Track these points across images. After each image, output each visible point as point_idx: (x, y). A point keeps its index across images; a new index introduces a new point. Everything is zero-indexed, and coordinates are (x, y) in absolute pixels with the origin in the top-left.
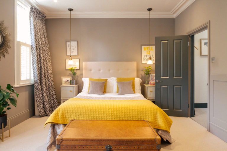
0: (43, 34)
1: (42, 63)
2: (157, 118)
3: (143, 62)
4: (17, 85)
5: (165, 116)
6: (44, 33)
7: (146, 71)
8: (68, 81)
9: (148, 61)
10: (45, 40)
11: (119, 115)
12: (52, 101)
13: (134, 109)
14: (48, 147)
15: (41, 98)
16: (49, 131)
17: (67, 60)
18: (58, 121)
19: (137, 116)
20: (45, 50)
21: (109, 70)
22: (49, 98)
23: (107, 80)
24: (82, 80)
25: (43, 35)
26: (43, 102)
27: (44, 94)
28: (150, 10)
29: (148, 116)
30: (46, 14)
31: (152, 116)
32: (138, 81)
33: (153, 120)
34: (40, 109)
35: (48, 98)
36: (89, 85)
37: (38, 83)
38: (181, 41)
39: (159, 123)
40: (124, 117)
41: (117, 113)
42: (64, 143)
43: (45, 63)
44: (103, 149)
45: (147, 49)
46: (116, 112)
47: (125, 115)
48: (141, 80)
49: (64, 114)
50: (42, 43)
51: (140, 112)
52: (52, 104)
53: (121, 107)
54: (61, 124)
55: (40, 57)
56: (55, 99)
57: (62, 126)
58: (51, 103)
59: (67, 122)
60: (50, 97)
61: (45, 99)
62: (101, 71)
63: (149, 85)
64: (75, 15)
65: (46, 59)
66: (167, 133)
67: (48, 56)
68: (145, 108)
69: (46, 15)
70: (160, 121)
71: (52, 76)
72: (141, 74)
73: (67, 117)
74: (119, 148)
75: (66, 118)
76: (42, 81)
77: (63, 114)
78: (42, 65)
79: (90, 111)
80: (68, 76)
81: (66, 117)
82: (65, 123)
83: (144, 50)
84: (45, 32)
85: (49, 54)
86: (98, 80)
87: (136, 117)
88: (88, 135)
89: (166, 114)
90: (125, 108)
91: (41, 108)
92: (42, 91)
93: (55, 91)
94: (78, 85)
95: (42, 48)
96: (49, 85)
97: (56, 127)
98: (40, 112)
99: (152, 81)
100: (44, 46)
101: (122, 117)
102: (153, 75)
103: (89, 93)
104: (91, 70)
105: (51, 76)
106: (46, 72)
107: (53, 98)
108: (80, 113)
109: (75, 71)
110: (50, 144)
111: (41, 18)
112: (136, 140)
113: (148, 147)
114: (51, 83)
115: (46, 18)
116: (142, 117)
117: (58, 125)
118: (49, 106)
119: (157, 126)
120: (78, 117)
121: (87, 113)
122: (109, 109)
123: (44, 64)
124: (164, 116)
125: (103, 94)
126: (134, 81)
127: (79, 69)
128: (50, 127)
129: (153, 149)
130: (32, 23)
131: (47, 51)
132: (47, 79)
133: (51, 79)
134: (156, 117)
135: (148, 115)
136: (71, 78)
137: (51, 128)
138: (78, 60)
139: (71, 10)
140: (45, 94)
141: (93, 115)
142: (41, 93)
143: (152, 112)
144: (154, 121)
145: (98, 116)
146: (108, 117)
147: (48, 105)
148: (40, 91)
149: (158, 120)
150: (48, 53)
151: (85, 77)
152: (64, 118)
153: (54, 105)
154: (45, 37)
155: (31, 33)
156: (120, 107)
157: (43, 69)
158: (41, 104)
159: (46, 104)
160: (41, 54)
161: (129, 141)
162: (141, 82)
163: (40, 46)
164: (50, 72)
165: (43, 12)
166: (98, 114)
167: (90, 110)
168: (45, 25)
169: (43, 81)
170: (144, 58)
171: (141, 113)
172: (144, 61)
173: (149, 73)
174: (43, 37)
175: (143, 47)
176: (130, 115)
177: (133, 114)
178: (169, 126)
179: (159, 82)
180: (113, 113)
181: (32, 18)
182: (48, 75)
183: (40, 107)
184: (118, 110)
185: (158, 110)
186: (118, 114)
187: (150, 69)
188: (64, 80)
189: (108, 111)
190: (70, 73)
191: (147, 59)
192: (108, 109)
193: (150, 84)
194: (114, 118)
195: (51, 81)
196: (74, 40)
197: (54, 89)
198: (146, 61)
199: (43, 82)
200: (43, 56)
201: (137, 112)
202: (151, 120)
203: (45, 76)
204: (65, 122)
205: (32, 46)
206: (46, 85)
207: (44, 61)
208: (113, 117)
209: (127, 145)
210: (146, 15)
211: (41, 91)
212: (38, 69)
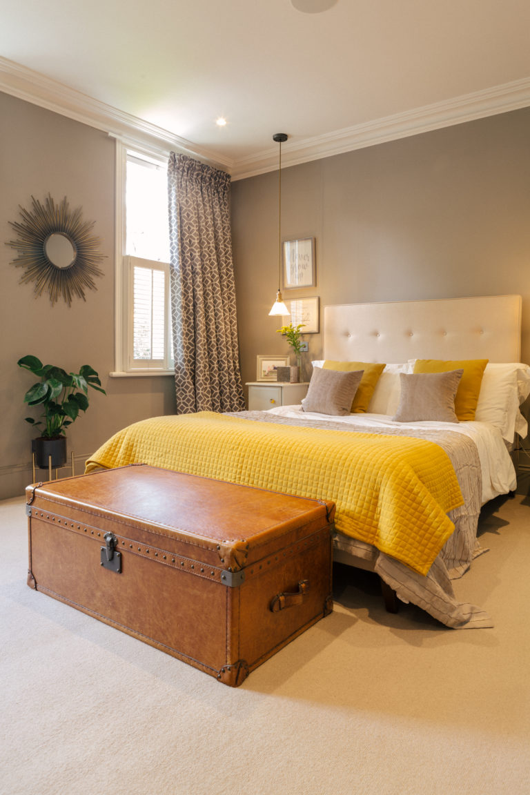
2: (380, 502)
4: (123, 371)
18: (114, 461)
21: (409, 334)
23: (384, 367)
30: (228, 167)
37: (183, 369)
42: (38, 504)
44: (102, 539)
46: (253, 458)
49: (132, 446)
55: (194, 297)
62: (381, 337)
74: (132, 550)
79: (189, 447)
92: (194, 393)
96: (221, 378)
103: (303, 410)
104: (347, 334)
106: (213, 339)
108: (165, 449)
111: (210, 183)
113: (199, 568)
120: (159, 459)
126: (479, 375)
127: (319, 333)
129: (212, 578)
130: (173, 201)
136: (288, 358)
138: (316, 302)
139: (281, 138)
141: (194, 459)
142: (193, 400)
144: (364, 512)
148: (189, 394)
152: (131, 458)
155: (171, 231)
161: (153, 534)
163: (196, 265)
165: (218, 163)
166: (204, 457)
181: (174, 188)
188: (267, 365)
205: (172, 265)
208: (240, 473)
209: (149, 543)
212: (189, 330)
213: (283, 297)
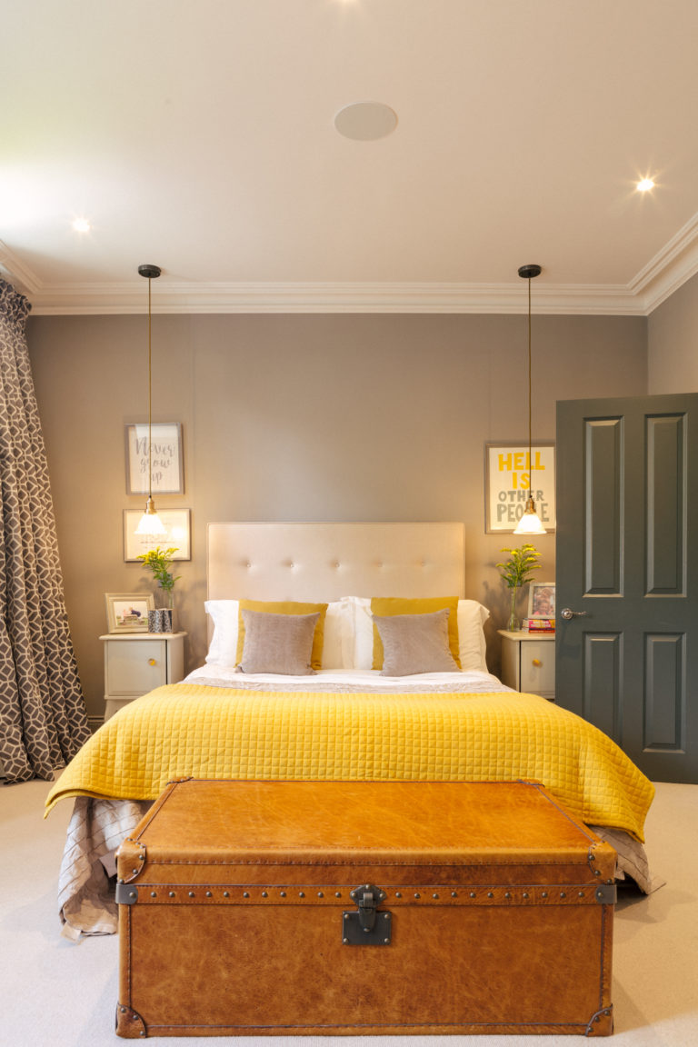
0: (18, 388)
1: (13, 523)
2: (581, 771)
3: (495, 526)
5: (619, 764)
6: (22, 383)
7: (512, 565)
8: (139, 614)
9: (519, 519)
10: (27, 416)
11: (399, 757)
12: (59, 709)
13: (472, 731)
14: (67, 905)
15: (9, 693)
16: (69, 831)
17: (130, 517)
18: (112, 782)
19: (487, 765)
20: (27, 466)
21: (335, 564)
22: (46, 694)
23: (324, 607)
24: (203, 608)
25: (19, 393)
26: (22, 713)
27: (24, 673)
28: (530, 272)
29: (538, 764)
30: (29, 291)
31: (556, 761)
32: (471, 615)
33: (564, 780)
34: (7, 743)
35: (42, 694)
36: (242, 630)
38: (682, 420)
39: (593, 796)
40: (422, 766)
41: (392, 748)
42: (155, 876)
43: (28, 527)
44: (344, 901)
45: (517, 461)
46: (388, 743)
47: (430, 759)
48: (487, 611)
49: (137, 752)
50: (13, 431)
51: (500, 745)
52: (63, 722)
53: (407, 718)
54: (122, 800)
55: (5, 497)
56: (74, 698)
57: (127, 810)
58: (56, 719)
59: (153, 790)
60: (51, 692)
61: (28, 698)
62: (296, 568)
63: (524, 635)
64: (171, 296)
65: (32, 507)
66: (628, 841)
67: (40, 495)
68: (522, 724)
69: (30, 299)
70: (594, 789)
71: (60, 590)
72: (486, 584)
73: (152, 769)
74: (420, 901)
75: (147, 774)
76: (16, 610)
77: (133, 755)
78: (17, 535)
79: (263, 739)
80: (137, 590)
81: (148, 766)
82: (145, 797)
83: (501, 469)
84: (26, 378)
85: (46, 486)
86: (285, 606)
87: (484, 769)
88: (265, 839)
89: (625, 756)
90: (430, 727)
91: (11, 741)
92: (14, 657)
93: (74, 662)
94: (185, 633)
95: (16, 452)
96: (45, 631)
97: (103, 815)
98: (7, 761)
99: (537, 616)
100: (24, 445)
101: (415, 766)
102: (545, 590)
103: (241, 670)
104: (246, 563)
105: (54, 592)
106: (33, 569)
107: (66, 696)
108: (212, 750)
109: (170, 569)
110: (75, 892)
111: (9, 313)
112: (498, 860)
113: (557, 895)
114: (58, 625)
115: (32, 313)
116: (510, 766)
117: (108, 803)
118: (50, 734)
119: (581, 809)
120: (202, 766)
121: (247, 747)
122: (354, 730)
123: (23, 530)
124: (613, 761)
125: (311, 674)
126: (456, 615)
127: (190, 560)
128: (74, 813)
129: (580, 901)
131: (36, 468)
132: (37, 606)
133: (56, 605)
134: (577, 766)
135: (538, 756)
136: (151, 598)
137: (76, 819)
138: (184, 515)
139: (151, 272)
140: (28, 675)
141: (278, 756)
142: (13, 669)
143: (557, 745)
144: (568, 785)
145: (298, 761)
146: (348, 766)
147: (43, 728)
148: (6, 659)
149: (587, 779)
150: (41, 478)
151: (220, 597)
152: (139, 773)
153: (70, 728)
154: (25, 401)
156: (403, 721)
157: (20, 555)
158: (9, 723)
159: (35, 723)
160: (11, 480)
161: (464, 867)
162: (487, 622)
164: (52, 572)
165: (18, 281)
166: (298, 752)
167: (260, 735)
168: (28, 344)
169: (22, 613)
170: (499, 506)
171: (503, 748)
172: (500, 519)
173: (526, 577)
174: (17, 404)
175: (494, 452)
176: (453, 760)
177: (469, 752)
178: (639, 808)
179: (574, 616)
180: (372, 750)
182: (43, 582)
183: (8, 734)
184: (396, 735)
185: (585, 735)
186: (395, 752)
187: (531, 556)
188: (120, 608)
189: (345, 738)
190: (143, 580)
191: (513, 509)
192: (346, 730)
193: (532, 629)
194: (376, 772)
195: (57, 612)
196: (163, 421)
197: (71, 651)
198: (510, 520)
199: (18, 618)
200: (21, 495)
201: (484, 745)
202: (553, 782)
203: (31, 587)
204: (141, 792)
206: (32, 632)
207: (23, 516)
208: (371, 766)
209: (454, 882)
210: (511, 299)
211: (10, 659)
213: (156, 506)
